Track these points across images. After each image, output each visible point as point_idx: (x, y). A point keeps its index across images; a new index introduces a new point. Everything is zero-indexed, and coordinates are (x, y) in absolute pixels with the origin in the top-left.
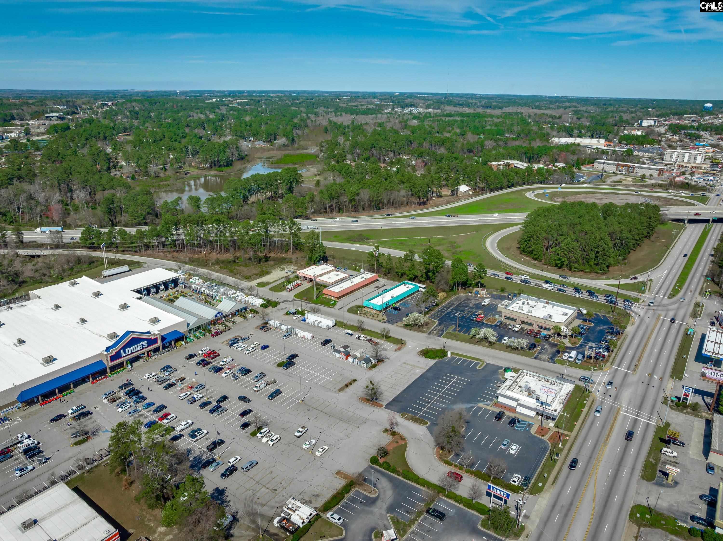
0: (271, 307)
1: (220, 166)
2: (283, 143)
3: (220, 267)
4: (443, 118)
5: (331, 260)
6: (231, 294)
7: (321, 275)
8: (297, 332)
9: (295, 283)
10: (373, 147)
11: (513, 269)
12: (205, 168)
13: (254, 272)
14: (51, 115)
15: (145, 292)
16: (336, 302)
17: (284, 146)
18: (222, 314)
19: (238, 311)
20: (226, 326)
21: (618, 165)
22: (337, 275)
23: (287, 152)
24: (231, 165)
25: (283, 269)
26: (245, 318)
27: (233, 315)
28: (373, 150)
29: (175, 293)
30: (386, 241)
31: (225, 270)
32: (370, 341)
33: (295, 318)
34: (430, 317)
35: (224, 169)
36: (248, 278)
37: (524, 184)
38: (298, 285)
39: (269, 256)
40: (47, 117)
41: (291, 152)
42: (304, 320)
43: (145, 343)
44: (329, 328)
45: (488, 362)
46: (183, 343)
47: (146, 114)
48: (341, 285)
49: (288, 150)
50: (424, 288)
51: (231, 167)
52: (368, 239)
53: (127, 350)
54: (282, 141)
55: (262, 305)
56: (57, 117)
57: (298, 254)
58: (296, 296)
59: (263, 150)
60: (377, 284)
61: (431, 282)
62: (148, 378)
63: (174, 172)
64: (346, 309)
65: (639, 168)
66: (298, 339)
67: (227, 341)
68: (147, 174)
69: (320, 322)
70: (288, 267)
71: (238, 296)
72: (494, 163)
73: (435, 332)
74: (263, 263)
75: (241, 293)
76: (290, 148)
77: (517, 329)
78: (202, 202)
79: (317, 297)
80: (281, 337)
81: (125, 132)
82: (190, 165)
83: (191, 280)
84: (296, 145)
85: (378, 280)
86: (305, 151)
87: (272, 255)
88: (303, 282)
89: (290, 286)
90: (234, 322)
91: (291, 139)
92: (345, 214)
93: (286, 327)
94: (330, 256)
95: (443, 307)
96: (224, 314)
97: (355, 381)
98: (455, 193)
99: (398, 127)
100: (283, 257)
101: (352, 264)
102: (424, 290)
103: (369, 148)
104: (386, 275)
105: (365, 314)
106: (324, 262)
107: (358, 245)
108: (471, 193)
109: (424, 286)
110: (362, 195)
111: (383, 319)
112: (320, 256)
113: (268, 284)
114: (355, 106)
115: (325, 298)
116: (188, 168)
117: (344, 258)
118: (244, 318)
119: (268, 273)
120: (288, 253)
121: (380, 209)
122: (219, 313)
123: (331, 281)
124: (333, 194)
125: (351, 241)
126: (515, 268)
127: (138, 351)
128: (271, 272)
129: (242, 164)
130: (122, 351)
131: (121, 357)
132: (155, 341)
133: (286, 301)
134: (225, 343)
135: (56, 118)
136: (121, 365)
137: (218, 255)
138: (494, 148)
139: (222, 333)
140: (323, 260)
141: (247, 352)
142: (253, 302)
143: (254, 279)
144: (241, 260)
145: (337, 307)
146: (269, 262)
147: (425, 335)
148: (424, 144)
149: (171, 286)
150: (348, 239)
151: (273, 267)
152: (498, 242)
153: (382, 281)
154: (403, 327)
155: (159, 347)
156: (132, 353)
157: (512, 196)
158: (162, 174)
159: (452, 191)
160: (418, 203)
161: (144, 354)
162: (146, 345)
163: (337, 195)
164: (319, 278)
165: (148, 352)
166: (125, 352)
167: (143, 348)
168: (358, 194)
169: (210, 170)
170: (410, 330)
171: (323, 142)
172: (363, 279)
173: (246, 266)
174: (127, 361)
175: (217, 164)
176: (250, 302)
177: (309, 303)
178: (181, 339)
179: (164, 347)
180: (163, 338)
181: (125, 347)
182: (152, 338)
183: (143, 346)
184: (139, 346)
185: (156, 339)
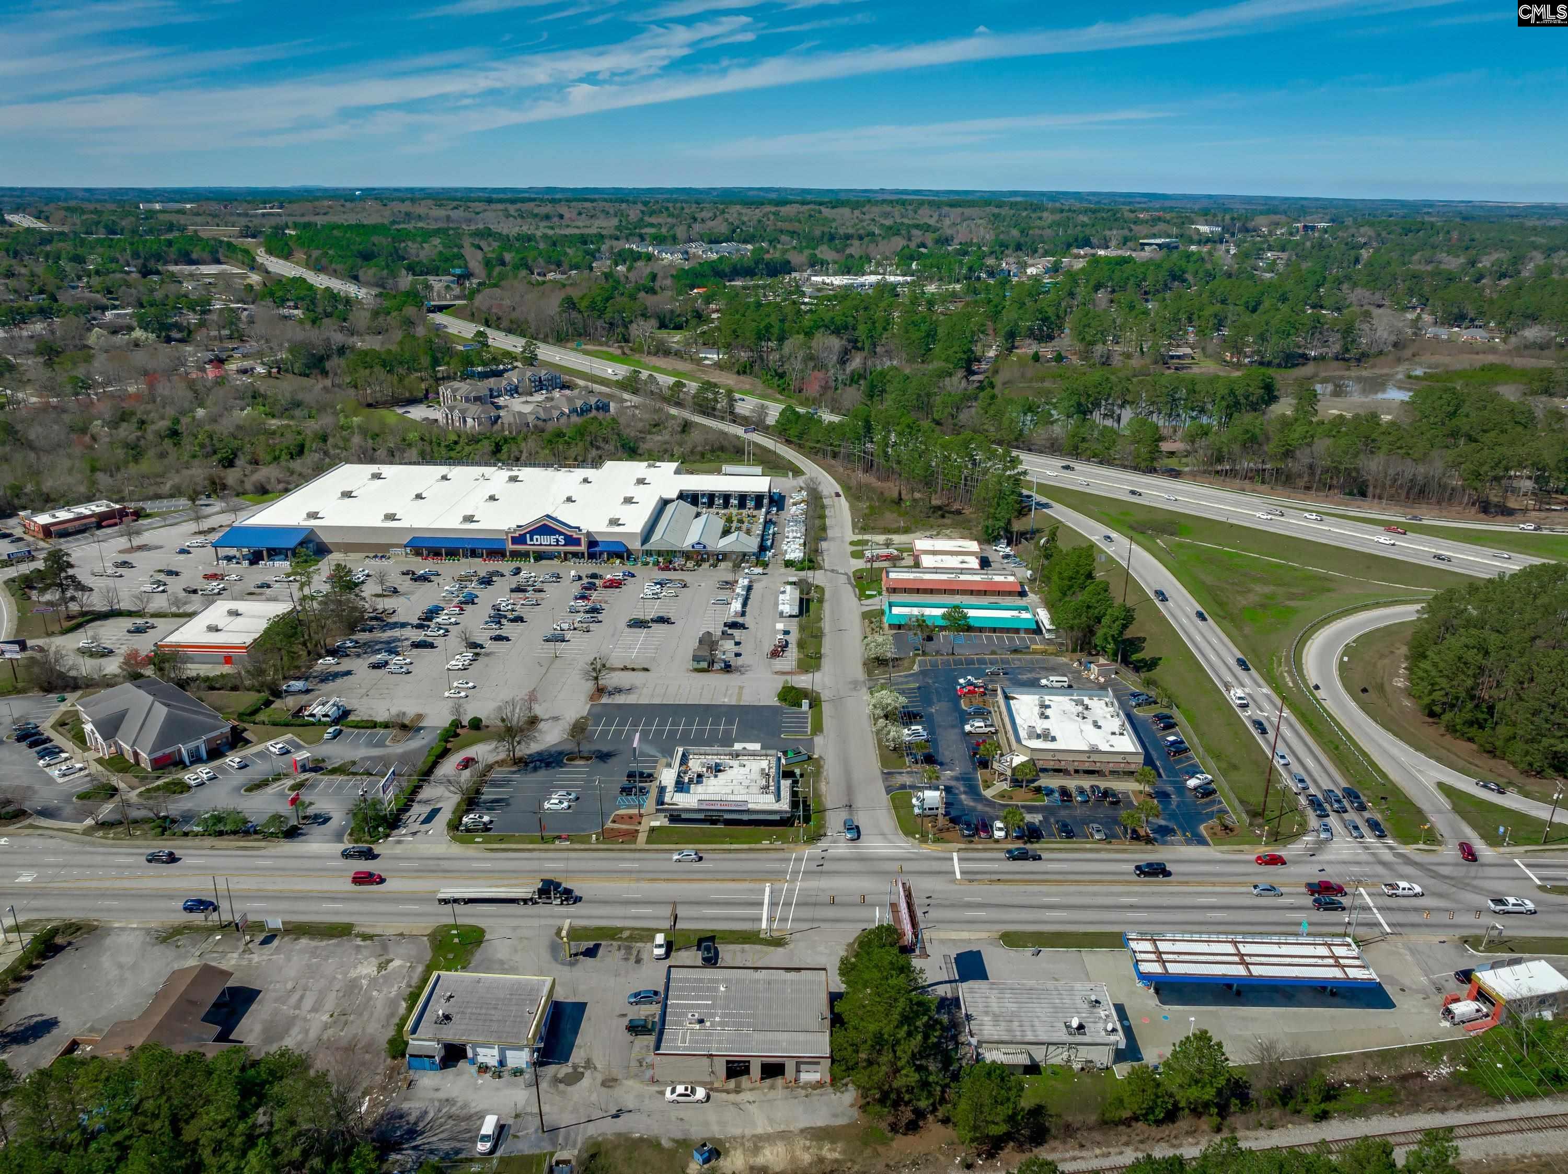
0: (793, 568)
3: (869, 506)
7: (935, 553)
9: (882, 552)
14: (1152, 241)
15: (705, 500)
16: (880, 594)
18: (706, 548)
19: (738, 554)
20: (697, 565)
22: (963, 562)
31: (866, 511)
34: (922, 661)
36: (866, 530)
38: (889, 557)
39: (963, 512)
40: (1141, 245)
43: (561, 538)
44: (781, 615)
45: (818, 739)
46: (618, 561)
50: (1048, 631)
52: (1172, 534)
53: (535, 538)
55: (787, 561)
60: (1008, 600)
68: (1086, 355)
71: (791, 542)
73: (880, 682)
74: (934, 518)
75: (803, 541)
82: (1213, 355)
83: (793, 507)
85: (1022, 595)
87: (968, 511)
89: (870, 554)
90: (714, 566)
96: (714, 551)
97: (646, 670)
102: (1047, 636)
106: (1009, 544)
112: (999, 528)
115: (880, 582)
116: (1203, 358)
122: (701, 545)
125: (1135, 528)
127: (551, 545)
128: (912, 533)
130: (528, 536)
131: (526, 544)
132: (577, 542)
134: (657, 580)
136: (525, 555)
139: (677, 570)
140: (1007, 539)
142: (788, 554)
143: (867, 533)
144: (908, 504)
146: (942, 520)
147: (863, 679)
149: (750, 504)
150: (1136, 523)
153: (1029, 600)
155: (583, 554)
156: (541, 545)
161: (558, 553)
162: (563, 542)
164: (926, 556)
165: (566, 553)
166: (532, 540)
167: (558, 545)
169: (1238, 370)
172: (982, 580)
173: (904, 514)
174: (534, 552)
177: (850, 583)
178: (619, 556)
179: (592, 556)
180: (592, 544)
181: (533, 533)
182: (575, 536)
183: (558, 541)
184: (552, 539)
185: (579, 539)
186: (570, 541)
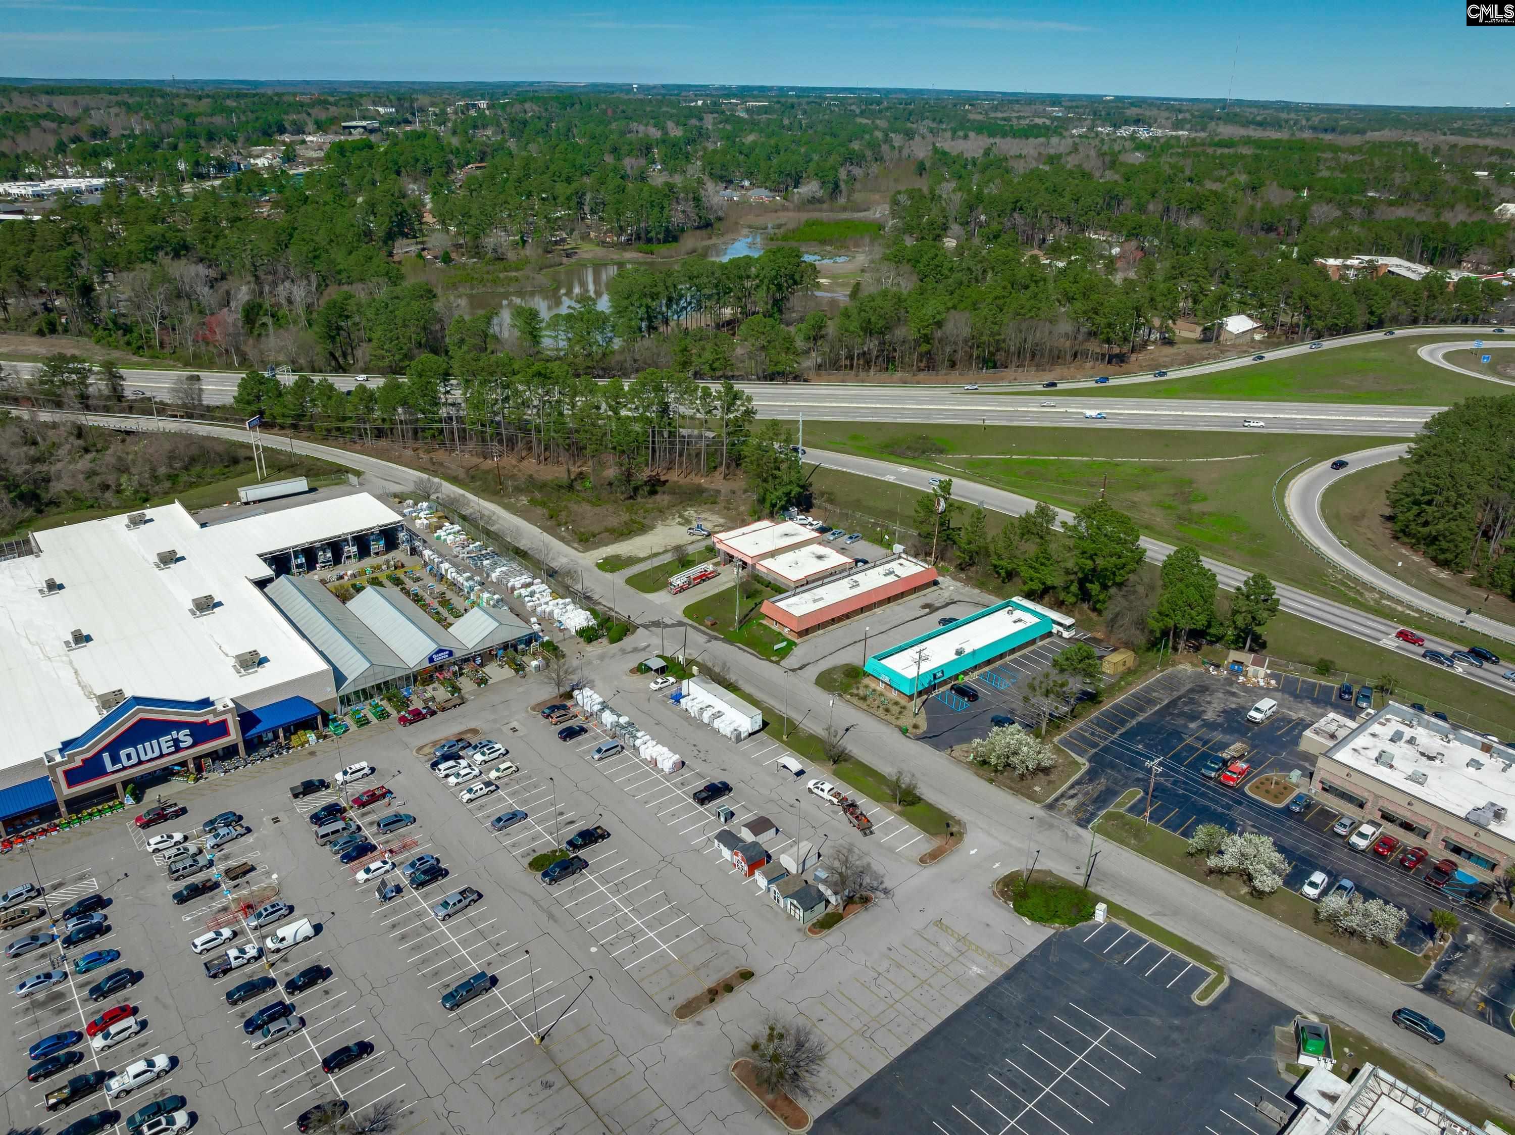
0: (605, 641)
1: (649, 241)
2: (810, 194)
3: (533, 501)
4: (1210, 151)
5: (820, 508)
6: (518, 585)
7: (773, 554)
8: (638, 742)
9: (695, 571)
10: (1017, 207)
11: (1367, 595)
12: (613, 245)
13: (613, 521)
14: (354, 123)
15: (302, 560)
16: (791, 644)
17: (813, 201)
18: (451, 654)
19: (505, 646)
20: (456, 689)
22: (820, 557)
23: (816, 215)
24: (675, 239)
25: (687, 521)
26: (519, 668)
27: (487, 656)
28: (1016, 215)
29: (379, 567)
30: (988, 463)
31: (540, 511)
32: (850, 807)
33: (653, 686)
34: (1065, 742)
35: (654, 247)
36: (587, 540)
37: (1414, 322)
38: (704, 577)
39: (663, 478)
40: (345, 128)
41: (824, 216)
42: (678, 698)
43: (183, 735)
44: (739, 739)
45: (1241, 975)
46: (312, 737)
47: (542, 124)
48: (820, 592)
49: (820, 210)
50: (1068, 628)
51: (674, 244)
52: (941, 451)
53: (123, 753)
54: (810, 188)
55: (582, 633)
56: (364, 127)
57: (740, 482)
58: (688, 611)
59: (762, 208)
60: (931, 596)
61: (1094, 609)
62: (156, 851)
63: (540, 251)
64: (813, 672)
66: (636, 766)
67: (434, 743)
68: (477, 251)
69: (719, 715)
70: (703, 516)
71: (532, 594)
72: (1331, 262)
73: (1071, 804)
74: (643, 497)
75: (544, 587)
76: (825, 206)
77: (1362, 844)
78: (543, 325)
79: (745, 620)
80: (588, 752)
81: (482, 161)
82: (585, 237)
83: (440, 532)
84: (842, 201)
85: (936, 583)
86: (862, 214)
87: (673, 477)
88: (720, 569)
89: (678, 580)
90: (482, 681)
91: (831, 186)
92: (899, 374)
93: (615, 718)
94: (822, 494)
95: (1115, 707)
96: (458, 654)
97: (747, 975)
98: (1212, 335)
99: (1092, 164)
100: (700, 485)
101: (875, 525)
102: (1066, 635)
103: (1008, 211)
104: (962, 569)
105: (864, 698)
106: (801, 512)
107: (905, 469)
108: (1257, 337)
109: (1068, 621)
110: (949, 328)
111: (916, 727)
112: (788, 494)
113: (631, 561)
114: (1005, 119)
115: (766, 628)
116: (579, 242)
117: (857, 505)
118: (517, 671)
119: (643, 529)
120: (717, 474)
121: (995, 367)
122: (440, 651)
123: (795, 575)
124: (873, 319)
125: (893, 453)
126: (1373, 589)
127: (162, 756)
128: (652, 528)
129: (702, 239)
130: (106, 756)
131: (104, 773)
132: (221, 729)
133: (657, 624)
134: (427, 750)
135: (362, 130)
136: (104, 795)
137: (542, 466)
138: (1337, 223)
139: (433, 713)
140: (798, 505)
141: (467, 796)
142: (562, 619)
143: (597, 546)
144: (588, 484)
145: (791, 661)
146: (658, 497)
147: (1036, 810)
148: (1151, 207)
149: (377, 546)
150: (886, 446)
151: (662, 513)
152: (1325, 495)
153: (950, 586)
154: (971, 763)
155: (234, 747)
156: (140, 762)
157: (1381, 355)
158: (511, 255)
159: (1205, 330)
160: (1103, 355)
161: (184, 764)
162: (189, 741)
163: (881, 323)
164: (763, 562)
165: (197, 759)
166: (115, 760)
167: (178, 749)
168: (939, 324)
169: (625, 250)
170: (991, 781)
171: (899, 193)
172: (891, 579)
173: (597, 501)
174: (125, 784)
175: (643, 235)
176: (555, 616)
177: (716, 638)
178: (308, 724)
179: (253, 745)
180: (248, 719)
181: (114, 748)
182: (212, 719)
183: (176, 742)
184: (165, 742)
185: (224, 722)
186: (202, 732)
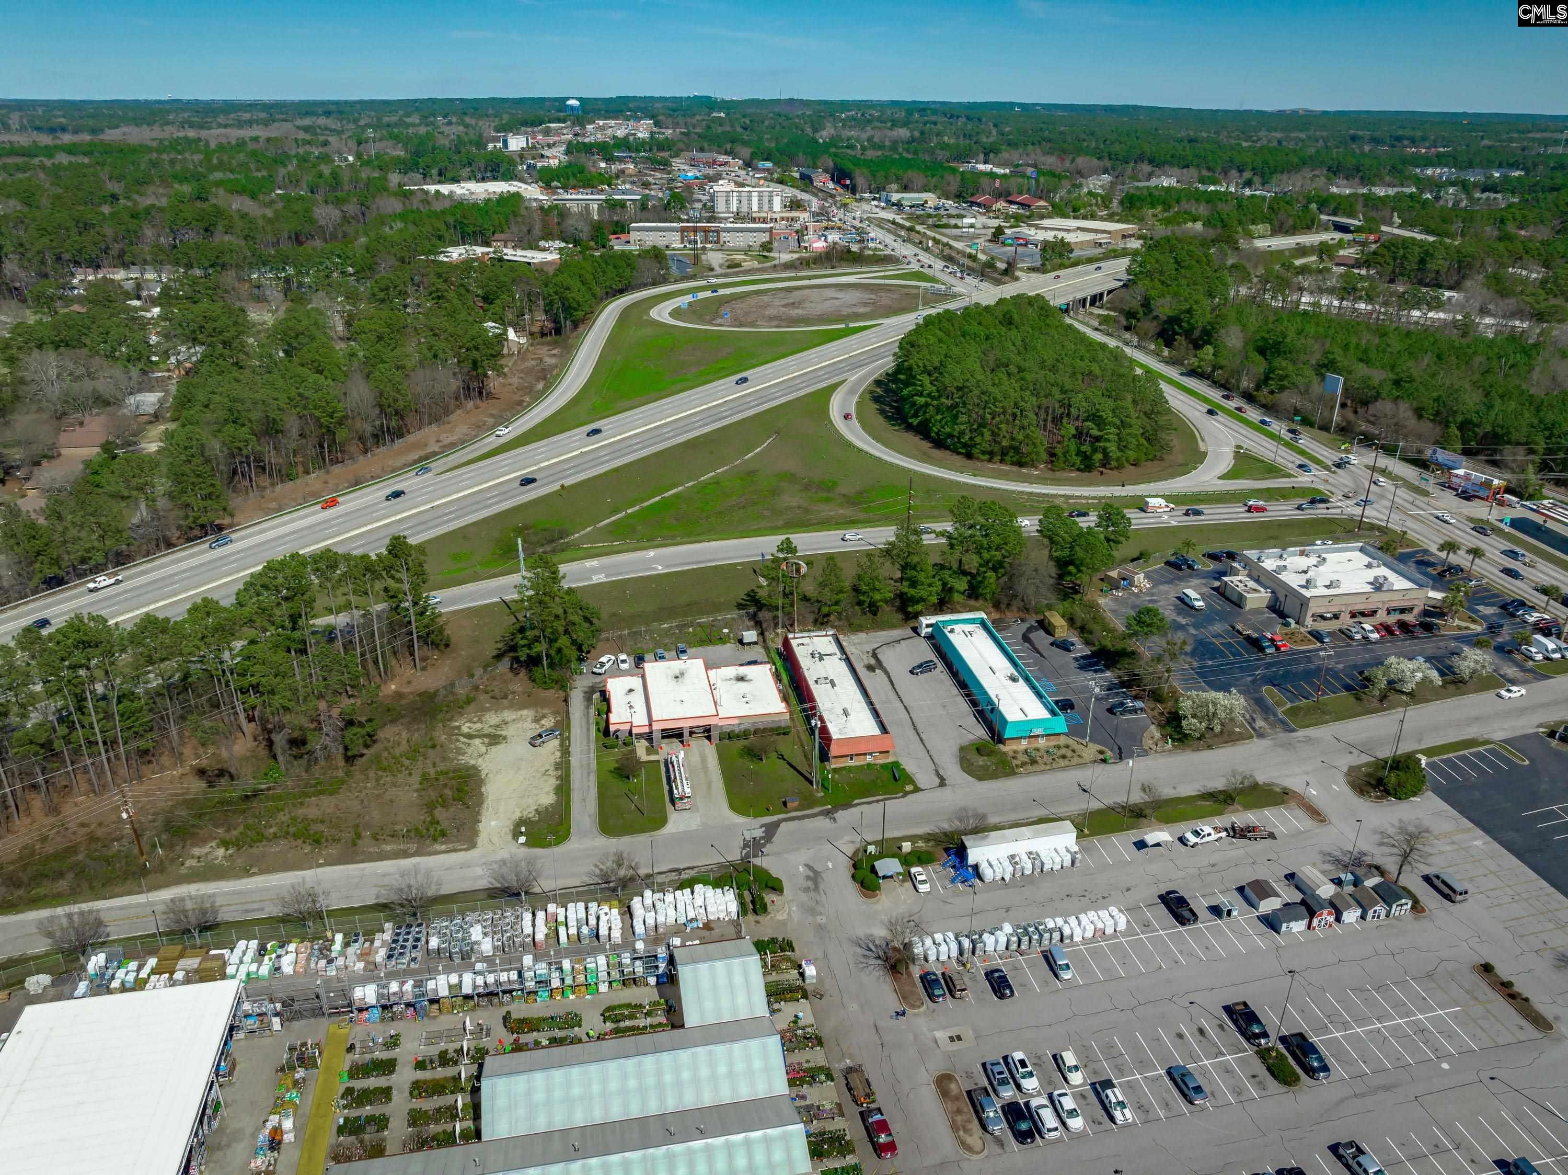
0: (774, 895)
3: (233, 844)
13: (408, 794)
16: (897, 767)
21: (683, 230)
22: (741, 679)
25: (489, 738)
32: (1237, 833)
36: (438, 832)
48: (825, 705)
52: (563, 534)
55: (748, 909)
58: (743, 812)
64: (956, 773)
65: (728, 230)
66: (1095, 951)
69: (1034, 855)
70: (488, 722)
73: (1262, 724)
100: (406, 694)
108: (523, 341)
111: (1101, 752)
113: (552, 814)
118: (805, 996)
133: (754, 844)
142: (692, 915)
145: (922, 779)
147: (1260, 742)
164: (721, 714)
